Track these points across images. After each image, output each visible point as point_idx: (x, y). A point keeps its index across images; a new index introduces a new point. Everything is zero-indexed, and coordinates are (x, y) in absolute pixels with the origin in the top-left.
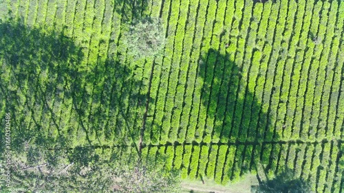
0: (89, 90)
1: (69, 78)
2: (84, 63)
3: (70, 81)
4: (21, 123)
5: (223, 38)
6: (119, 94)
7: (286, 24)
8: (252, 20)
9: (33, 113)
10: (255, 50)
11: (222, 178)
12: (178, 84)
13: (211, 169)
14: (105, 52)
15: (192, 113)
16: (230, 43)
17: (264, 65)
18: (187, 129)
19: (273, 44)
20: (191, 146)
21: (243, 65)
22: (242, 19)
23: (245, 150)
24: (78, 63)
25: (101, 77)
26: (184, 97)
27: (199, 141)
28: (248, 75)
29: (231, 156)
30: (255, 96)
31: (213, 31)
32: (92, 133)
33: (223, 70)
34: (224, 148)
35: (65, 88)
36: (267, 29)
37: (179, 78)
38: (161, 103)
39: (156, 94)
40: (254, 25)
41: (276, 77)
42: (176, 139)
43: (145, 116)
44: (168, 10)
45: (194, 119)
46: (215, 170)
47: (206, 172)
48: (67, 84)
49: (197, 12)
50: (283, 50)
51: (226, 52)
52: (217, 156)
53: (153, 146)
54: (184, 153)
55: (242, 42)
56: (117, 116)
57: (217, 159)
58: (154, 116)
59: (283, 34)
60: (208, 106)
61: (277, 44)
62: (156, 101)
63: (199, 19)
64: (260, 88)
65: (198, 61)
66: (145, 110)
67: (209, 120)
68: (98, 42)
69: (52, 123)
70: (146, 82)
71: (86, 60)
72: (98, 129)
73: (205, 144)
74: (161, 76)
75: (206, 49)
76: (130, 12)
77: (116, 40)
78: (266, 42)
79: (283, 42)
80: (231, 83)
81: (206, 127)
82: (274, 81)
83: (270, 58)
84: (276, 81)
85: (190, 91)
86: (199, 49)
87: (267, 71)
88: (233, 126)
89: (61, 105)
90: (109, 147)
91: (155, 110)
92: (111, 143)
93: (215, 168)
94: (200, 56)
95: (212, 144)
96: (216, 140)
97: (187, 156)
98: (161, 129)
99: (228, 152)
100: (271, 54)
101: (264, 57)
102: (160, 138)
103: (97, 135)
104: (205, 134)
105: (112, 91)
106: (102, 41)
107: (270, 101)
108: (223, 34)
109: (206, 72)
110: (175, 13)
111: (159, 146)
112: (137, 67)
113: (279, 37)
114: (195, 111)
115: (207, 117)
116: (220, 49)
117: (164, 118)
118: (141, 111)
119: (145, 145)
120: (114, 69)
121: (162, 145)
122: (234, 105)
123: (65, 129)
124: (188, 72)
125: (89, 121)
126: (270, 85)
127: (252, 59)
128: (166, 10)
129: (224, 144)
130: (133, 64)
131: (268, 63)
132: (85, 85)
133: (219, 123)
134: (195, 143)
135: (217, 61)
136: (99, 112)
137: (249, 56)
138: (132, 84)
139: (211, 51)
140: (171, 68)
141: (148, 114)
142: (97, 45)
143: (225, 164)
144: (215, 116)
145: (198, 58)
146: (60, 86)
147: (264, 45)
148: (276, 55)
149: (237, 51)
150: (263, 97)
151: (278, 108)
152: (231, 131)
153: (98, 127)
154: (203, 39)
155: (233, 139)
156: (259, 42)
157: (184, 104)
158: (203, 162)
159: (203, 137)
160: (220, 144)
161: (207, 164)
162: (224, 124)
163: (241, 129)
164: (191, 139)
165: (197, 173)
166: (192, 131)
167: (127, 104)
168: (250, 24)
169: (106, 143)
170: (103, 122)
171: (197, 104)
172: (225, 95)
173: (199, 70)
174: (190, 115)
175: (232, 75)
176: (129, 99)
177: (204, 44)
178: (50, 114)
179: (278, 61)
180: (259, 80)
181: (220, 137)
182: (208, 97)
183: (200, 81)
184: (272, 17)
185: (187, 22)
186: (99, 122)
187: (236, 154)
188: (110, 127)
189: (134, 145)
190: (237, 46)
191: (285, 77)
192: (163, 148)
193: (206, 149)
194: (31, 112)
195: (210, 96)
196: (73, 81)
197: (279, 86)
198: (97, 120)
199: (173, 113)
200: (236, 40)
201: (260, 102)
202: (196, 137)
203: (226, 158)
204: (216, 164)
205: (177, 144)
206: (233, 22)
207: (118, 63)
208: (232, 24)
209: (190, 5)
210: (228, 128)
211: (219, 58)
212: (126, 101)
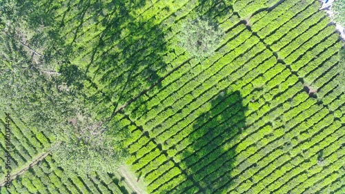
0: (123, 34)
1: (118, 11)
2: (139, 11)
3: (116, 15)
4: (52, 9)
5: (255, 92)
6: (142, 58)
7: (311, 128)
8: (289, 100)
9: (68, 10)
10: (270, 124)
11: (154, 191)
12: (191, 93)
13: (152, 177)
14: (162, 18)
15: (179, 123)
16: (257, 101)
17: (265, 142)
18: (165, 131)
19: (287, 132)
20: (155, 146)
21: (250, 125)
22: (282, 93)
23: (190, 188)
24: (135, 7)
25: (141, 34)
26: (185, 107)
27: (164, 148)
28: (247, 137)
29: (176, 182)
30: (236, 156)
31: (253, 80)
32: (95, 66)
33: (233, 115)
34: (177, 171)
35: (108, 15)
36: (293, 118)
37: (195, 89)
38: (164, 94)
39: (167, 84)
40: (287, 106)
41: (265, 159)
42: (149, 130)
43: (144, 92)
44: (236, 33)
45: (176, 129)
46: (155, 180)
47: (147, 175)
48: (112, 14)
49: (256, 55)
50: (289, 144)
51: (248, 105)
52: (167, 172)
53: (129, 119)
54: (145, 146)
55: (267, 109)
56: (125, 72)
57: (164, 173)
58: (151, 99)
59: (301, 133)
60: (196, 130)
61: (290, 135)
62: (163, 89)
63: (252, 62)
64: (245, 155)
65: (221, 91)
66: (148, 88)
67: (186, 140)
68: (164, 6)
69: (75, 31)
70: (169, 69)
71: (143, 10)
72: (103, 67)
73: (166, 155)
74: (184, 75)
75: (235, 88)
76: (208, 8)
77: (178, 18)
78: (283, 127)
79: (295, 138)
80: (228, 130)
81: (179, 143)
82: (261, 160)
83: (275, 141)
84: (262, 162)
85: (193, 106)
86: (230, 83)
87: (263, 148)
88: (199, 162)
89: (93, 24)
90: (97, 88)
91: (156, 95)
92: (101, 87)
93: (157, 179)
94: (226, 89)
95: (171, 159)
96: (177, 160)
97: (145, 150)
98: (146, 112)
99: (177, 177)
100: (278, 139)
101: (271, 135)
102: (139, 119)
103: (97, 71)
104: (173, 147)
105: (138, 51)
106: (167, 9)
107: (244, 171)
108: (258, 90)
109: (219, 104)
110: (239, 40)
111: (133, 123)
112: (174, 51)
113: (297, 132)
114: (184, 124)
115: (187, 137)
116: (245, 98)
117: (156, 107)
118: (145, 86)
119: (123, 113)
120: (156, 37)
121: (135, 125)
122: (215, 147)
123: (79, 45)
124: (206, 91)
125: (101, 56)
126: (255, 159)
127: (261, 128)
128: (236, 32)
129: (180, 168)
130: (173, 47)
131: (270, 143)
132: (125, 28)
133: (191, 150)
134: (159, 147)
135: (234, 104)
136: (115, 56)
137: (261, 124)
138: (158, 60)
139: (238, 92)
140: (197, 76)
141: (147, 93)
142: (161, 7)
143: (166, 183)
144: (193, 142)
145: (223, 88)
146: (105, 11)
147: (280, 127)
148: (280, 143)
149: (256, 112)
150: (241, 163)
151: (245, 182)
152: (194, 164)
153: (104, 66)
154: (241, 79)
155: (190, 171)
156: (279, 121)
157: (180, 111)
158: (153, 166)
159: (170, 148)
160: (177, 165)
161: (154, 170)
162: (194, 154)
163: (202, 169)
164: (160, 141)
165: (141, 169)
166: (167, 136)
167: (140, 70)
168: (285, 102)
169: (97, 83)
170: (110, 66)
171: (189, 120)
172: (216, 135)
173: (215, 98)
174: (177, 124)
175: (235, 125)
176: (145, 69)
177: (237, 83)
178: (79, 23)
179: (278, 148)
180: (250, 149)
181: (182, 161)
182: (202, 123)
183: (208, 107)
184: (306, 113)
185: (241, 55)
186: (107, 63)
187: (181, 184)
188: (111, 75)
189: (115, 105)
190: (260, 109)
191: (271, 165)
192: (134, 127)
193: (164, 159)
194: (67, 9)
195: (204, 124)
196: (119, 16)
197: (261, 167)
198: (107, 61)
199: (166, 109)
200: (263, 103)
201: (235, 164)
202: (165, 143)
203: (172, 179)
204: (160, 177)
205: (146, 134)
206: (274, 88)
207: (163, 35)
208: (272, 89)
209: (255, 45)
210: (194, 160)
211: (238, 104)
212: (142, 68)
